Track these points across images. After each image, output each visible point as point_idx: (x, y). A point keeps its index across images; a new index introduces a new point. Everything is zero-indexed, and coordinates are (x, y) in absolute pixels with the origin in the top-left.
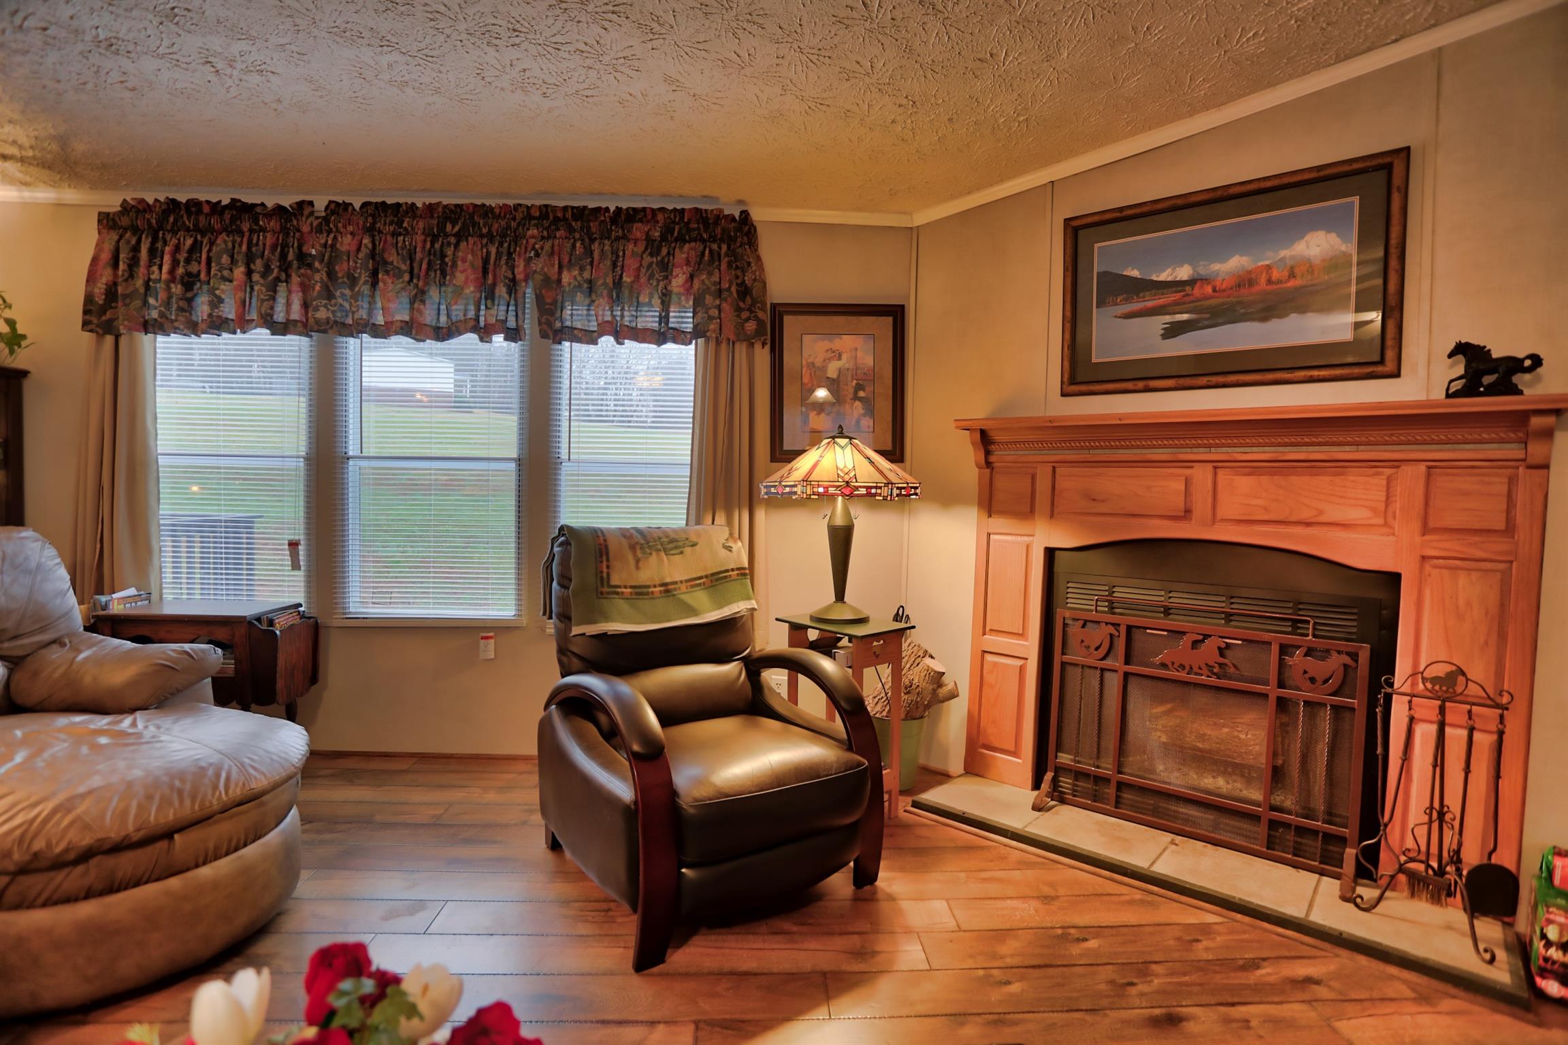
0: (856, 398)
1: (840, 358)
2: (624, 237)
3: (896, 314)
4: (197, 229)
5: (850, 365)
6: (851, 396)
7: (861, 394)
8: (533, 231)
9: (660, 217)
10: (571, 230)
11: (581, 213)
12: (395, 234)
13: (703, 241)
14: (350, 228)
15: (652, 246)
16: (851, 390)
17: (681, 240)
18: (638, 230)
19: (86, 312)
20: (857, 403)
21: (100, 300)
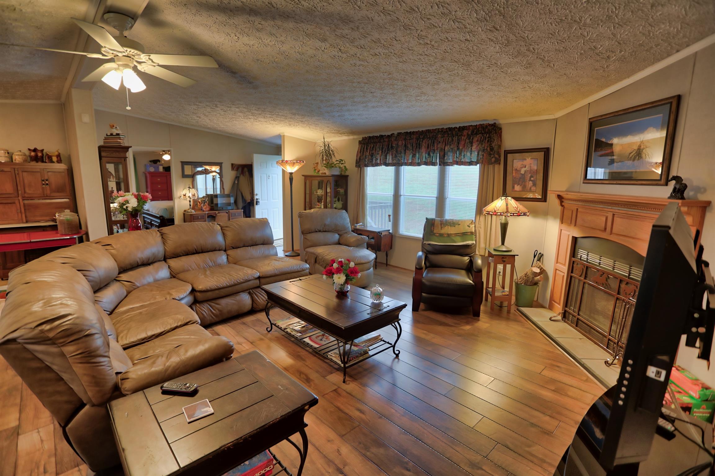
0: (530, 180)
1: (525, 167)
2: (462, 135)
3: (546, 152)
4: (374, 143)
5: (529, 169)
6: (528, 179)
7: (532, 179)
8: (440, 136)
9: (471, 128)
10: (448, 134)
11: (450, 129)
12: (410, 140)
13: (482, 134)
14: (401, 139)
15: (469, 137)
16: (529, 178)
17: (476, 134)
18: (465, 132)
19: (356, 163)
20: (531, 182)
21: (358, 160)
